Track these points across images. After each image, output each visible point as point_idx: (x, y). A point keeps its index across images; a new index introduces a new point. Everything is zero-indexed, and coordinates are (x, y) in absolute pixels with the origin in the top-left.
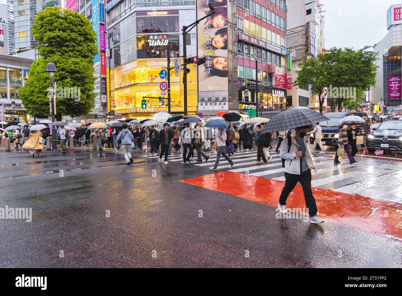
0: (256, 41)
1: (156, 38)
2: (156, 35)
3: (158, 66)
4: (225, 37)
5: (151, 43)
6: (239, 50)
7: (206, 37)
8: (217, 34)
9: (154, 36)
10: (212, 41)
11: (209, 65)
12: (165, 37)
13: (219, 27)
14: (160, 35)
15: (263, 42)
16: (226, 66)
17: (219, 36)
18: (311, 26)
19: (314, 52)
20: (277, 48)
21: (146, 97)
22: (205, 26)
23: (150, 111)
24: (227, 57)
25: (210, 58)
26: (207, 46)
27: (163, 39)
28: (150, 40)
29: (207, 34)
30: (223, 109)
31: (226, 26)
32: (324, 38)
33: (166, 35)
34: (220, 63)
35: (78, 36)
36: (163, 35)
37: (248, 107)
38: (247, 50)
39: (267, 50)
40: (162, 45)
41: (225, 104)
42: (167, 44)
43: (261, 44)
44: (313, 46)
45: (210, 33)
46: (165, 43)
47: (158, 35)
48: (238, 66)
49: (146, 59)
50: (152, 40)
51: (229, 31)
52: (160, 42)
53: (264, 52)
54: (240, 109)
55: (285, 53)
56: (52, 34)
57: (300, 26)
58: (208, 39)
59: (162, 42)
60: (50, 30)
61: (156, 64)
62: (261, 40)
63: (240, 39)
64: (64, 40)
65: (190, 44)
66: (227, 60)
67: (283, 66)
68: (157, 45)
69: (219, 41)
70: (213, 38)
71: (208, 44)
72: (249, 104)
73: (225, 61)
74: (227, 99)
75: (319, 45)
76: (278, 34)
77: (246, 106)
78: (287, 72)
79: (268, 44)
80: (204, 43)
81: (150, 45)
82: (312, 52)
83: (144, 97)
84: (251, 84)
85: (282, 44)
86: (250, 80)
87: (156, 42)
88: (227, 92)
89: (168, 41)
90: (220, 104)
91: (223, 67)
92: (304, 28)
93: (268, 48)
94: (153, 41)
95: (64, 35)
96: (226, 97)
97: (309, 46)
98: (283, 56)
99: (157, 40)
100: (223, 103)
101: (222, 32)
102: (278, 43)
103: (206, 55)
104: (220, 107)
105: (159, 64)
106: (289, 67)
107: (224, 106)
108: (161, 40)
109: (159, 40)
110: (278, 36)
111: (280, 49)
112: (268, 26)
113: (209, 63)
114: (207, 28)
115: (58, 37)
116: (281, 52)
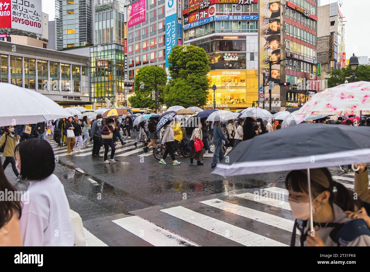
0: (297, 56)
1: (229, 55)
2: (229, 53)
3: (230, 75)
4: (279, 55)
5: (226, 59)
6: (287, 64)
7: (265, 55)
8: (273, 53)
9: (228, 53)
10: (269, 58)
11: (267, 75)
12: (236, 54)
13: (275, 48)
14: (232, 53)
15: (302, 56)
16: (279, 76)
17: (274, 55)
18: (335, 37)
19: (336, 58)
20: (311, 59)
21: (254, 102)
22: (265, 47)
23: (225, 107)
24: (280, 69)
25: (268, 70)
26: (266, 61)
27: (234, 56)
28: (225, 56)
29: (266, 54)
30: (277, 106)
31: (279, 48)
32: (345, 44)
33: (236, 53)
34: (275, 74)
35: (203, 62)
36: (234, 53)
37: (292, 104)
38: (291, 63)
39: (304, 62)
40: (234, 60)
41: (278, 103)
42: (237, 59)
43: (301, 58)
44: (336, 53)
45: (268, 53)
46: (236, 59)
47: (231, 53)
48: (286, 75)
49: (222, 70)
50: (226, 56)
51: (281, 51)
52: (232, 58)
53: (302, 63)
54: (287, 106)
55: (316, 62)
56: (192, 63)
57: (326, 36)
58: (267, 57)
59: (234, 58)
60: (191, 60)
61: (229, 73)
62: (301, 55)
63: (288, 56)
64: (197, 66)
65: (254, 60)
66: (280, 72)
67: (315, 72)
68: (230, 60)
69: (274, 58)
70: (270, 56)
71: (266, 60)
72: (292, 102)
73: (278, 72)
74: (279, 99)
75: (341, 49)
76: (311, 48)
77: (291, 103)
78: (318, 77)
79: (305, 58)
80: (264, 59)
81: (225, 60)
82: (335, 58)
83: (253, 102)
84: (294, 88)
85: (314, 56)
86: (294, 85)
87: (229, 58)
88: (280, 94)
89: (238, 57)
90: (275, 103)
91: (277, 77)
92: (329, 37)
93: (305, 60)
94: (228, 57)
95: (197, 63)
96: (279, 98)
97: (333, 53)
98: (314, 65)
99: (230, 57)
100: (277, 102)
101: (277, 52)
102: (311, 55)
103: (265, 68)
104: (275, 104)
105: (231, 73)
106: (319, 74)
107: (277, 104)
108: (233, 57)
109: (231, 57)
110: (311, 50)
111: (313, 60)
112: (305, 44)
113: (267, 74)
114: (266, 49)
115: (195, 64)
116: (314, 62)
